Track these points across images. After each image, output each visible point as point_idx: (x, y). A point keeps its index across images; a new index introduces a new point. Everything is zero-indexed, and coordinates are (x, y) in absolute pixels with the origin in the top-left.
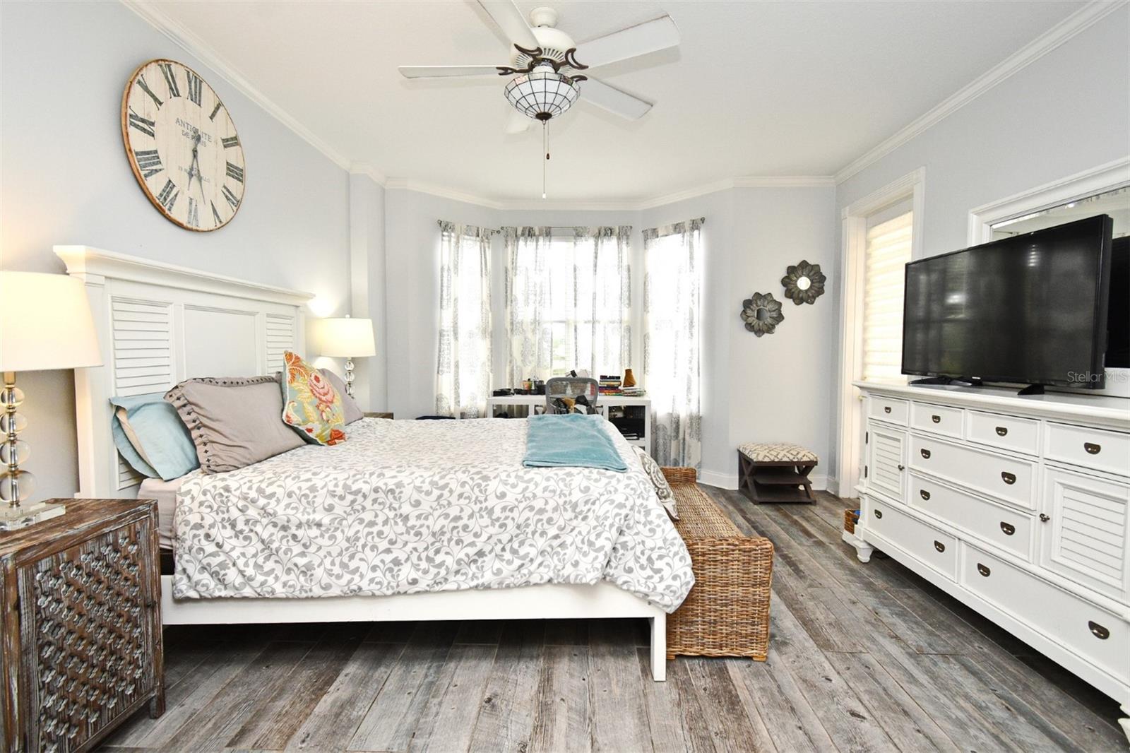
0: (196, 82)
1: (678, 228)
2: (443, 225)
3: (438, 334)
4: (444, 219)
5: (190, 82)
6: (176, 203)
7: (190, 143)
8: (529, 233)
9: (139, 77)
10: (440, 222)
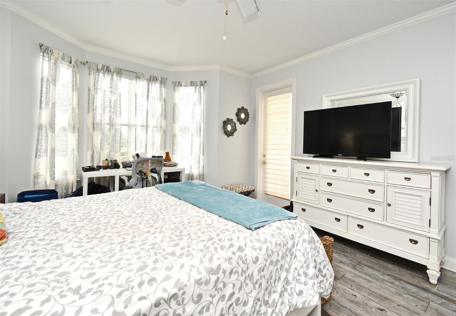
1: (192, 84)
2: (44, 48)
4: (46, 44)
8: (107, 70)
10: (42, 45)
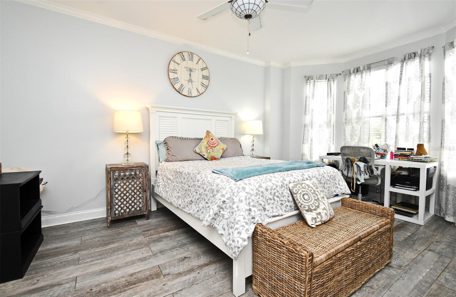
0: (191, 55)
2: (307, 77)
3: (304, 126)
4: (308, 75)
5: (189, 56)
6: (184, 90)
7: (189, 72)
8: (357, 70)
9: (173, 59)
10: (305, 77)
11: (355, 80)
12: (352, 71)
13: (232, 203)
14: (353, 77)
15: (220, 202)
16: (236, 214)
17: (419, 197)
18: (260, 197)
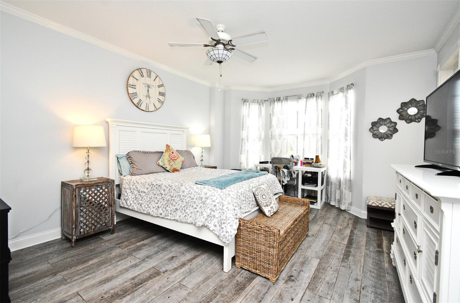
0: (149, 72)
1: (342, 90)
2: (244, 100)
3: (241, 140)
4: (245, 98)
5: (147, 72)
6: (142, 105)
7: (147, 88)
8: (279, 99)
9: (132, 75)
10: (243, 99)
11: (277, 106)
12: (275, 100)
13: (222, 206)
14: (276, 103)
15: (212, 206)
16: (227, 213)
17: (317, 191)
18: (238, 199)
